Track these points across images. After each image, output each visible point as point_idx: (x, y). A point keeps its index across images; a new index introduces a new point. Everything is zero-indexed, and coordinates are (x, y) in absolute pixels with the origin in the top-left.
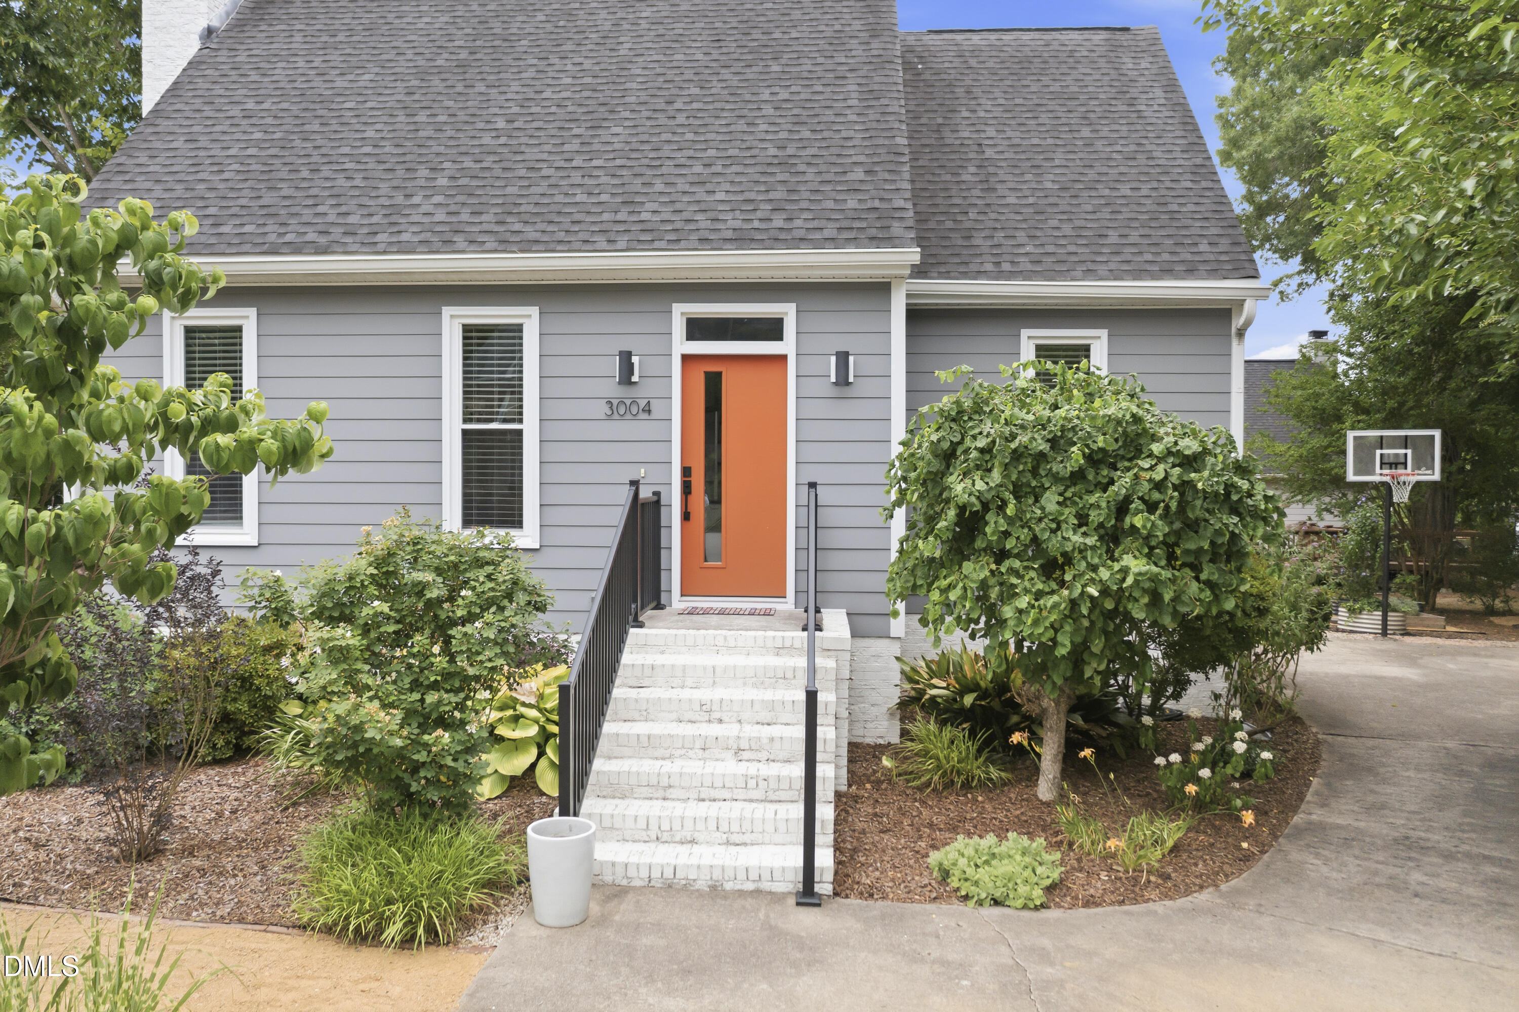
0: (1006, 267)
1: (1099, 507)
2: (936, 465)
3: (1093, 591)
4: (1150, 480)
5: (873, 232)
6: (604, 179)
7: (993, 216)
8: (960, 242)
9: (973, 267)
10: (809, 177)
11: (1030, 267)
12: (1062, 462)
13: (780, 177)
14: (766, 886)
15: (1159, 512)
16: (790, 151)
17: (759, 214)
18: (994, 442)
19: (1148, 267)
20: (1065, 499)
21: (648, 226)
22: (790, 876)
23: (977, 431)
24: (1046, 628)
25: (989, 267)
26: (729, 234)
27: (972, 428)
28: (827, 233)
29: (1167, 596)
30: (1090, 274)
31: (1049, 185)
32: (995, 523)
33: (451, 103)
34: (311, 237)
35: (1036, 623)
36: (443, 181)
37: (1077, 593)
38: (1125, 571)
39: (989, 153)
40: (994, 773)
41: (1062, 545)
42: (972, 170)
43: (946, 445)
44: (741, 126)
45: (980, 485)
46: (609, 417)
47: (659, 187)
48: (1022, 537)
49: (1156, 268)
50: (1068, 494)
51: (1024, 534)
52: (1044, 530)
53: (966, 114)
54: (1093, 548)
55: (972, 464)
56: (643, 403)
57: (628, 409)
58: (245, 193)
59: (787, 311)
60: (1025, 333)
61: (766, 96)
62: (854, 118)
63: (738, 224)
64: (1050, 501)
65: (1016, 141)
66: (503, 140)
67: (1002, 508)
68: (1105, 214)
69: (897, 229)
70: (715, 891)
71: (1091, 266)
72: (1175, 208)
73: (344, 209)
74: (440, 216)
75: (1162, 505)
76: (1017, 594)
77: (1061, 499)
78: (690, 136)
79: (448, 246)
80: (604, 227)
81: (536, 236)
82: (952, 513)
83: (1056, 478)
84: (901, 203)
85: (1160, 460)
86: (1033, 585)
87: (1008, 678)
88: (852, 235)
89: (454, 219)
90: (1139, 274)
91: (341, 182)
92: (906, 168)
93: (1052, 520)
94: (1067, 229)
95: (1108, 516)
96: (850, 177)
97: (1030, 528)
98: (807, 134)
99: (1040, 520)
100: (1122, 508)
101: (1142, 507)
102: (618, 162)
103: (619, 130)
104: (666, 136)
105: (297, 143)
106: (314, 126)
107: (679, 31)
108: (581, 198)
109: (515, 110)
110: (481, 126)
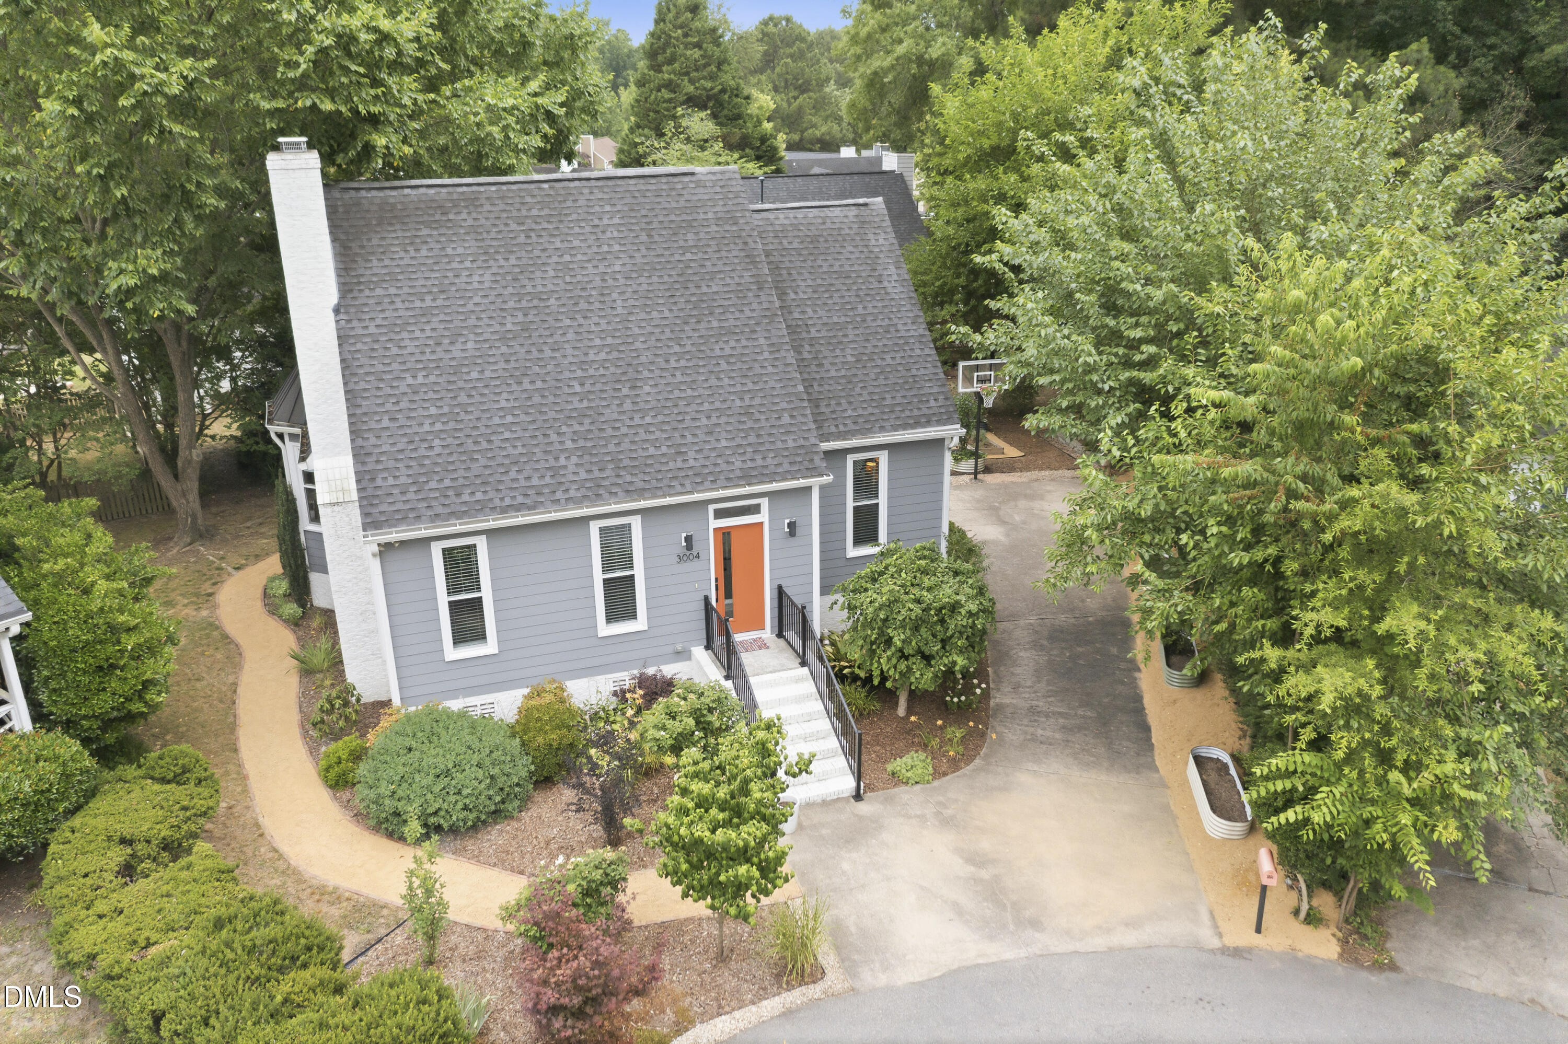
5: (806, 464)
7: (827, 387)
10: (763, 423)
11: (853, 427)
14: (841, 796)
19: (908, 421)
21: (696, 471)
22: (851, 792)
28: (786, 467)
30: (882, 429)
31: (850, 358)
33: (537, 369)
34: (520, 499)
36: (569, 444)
40: (877, 705)
44: (713, 381)
46: (680, 563)
47: (690, 438)
49: (912, 421)
53: (792, 297)
56: (696, 554)
57: (690, 558)
58: (457, 465)
59: (765, 503)
60: (849, 457)
61: (718, 351)
62: (771, 369)
63: (740, 464)
65: (825, 320)
66: (585, 403)
68: (882, 380)
71: (882, 423)
72: (914, 372)
73: (525, 474)
74: (583, 475)
78: (689, 392)
80: (674, 474)
81: (642, 485)
84: (814, 441)
88: (797, 467)
92: (808, 412)
94: (865, 395)
98: (751, 386)
103: (647, 389)
104: (677, 393)
105: (463, 416)
106: (463, 398)
107: (645, 287)
108: (652, 451)
109: (579, 373)
110: (566, 390)
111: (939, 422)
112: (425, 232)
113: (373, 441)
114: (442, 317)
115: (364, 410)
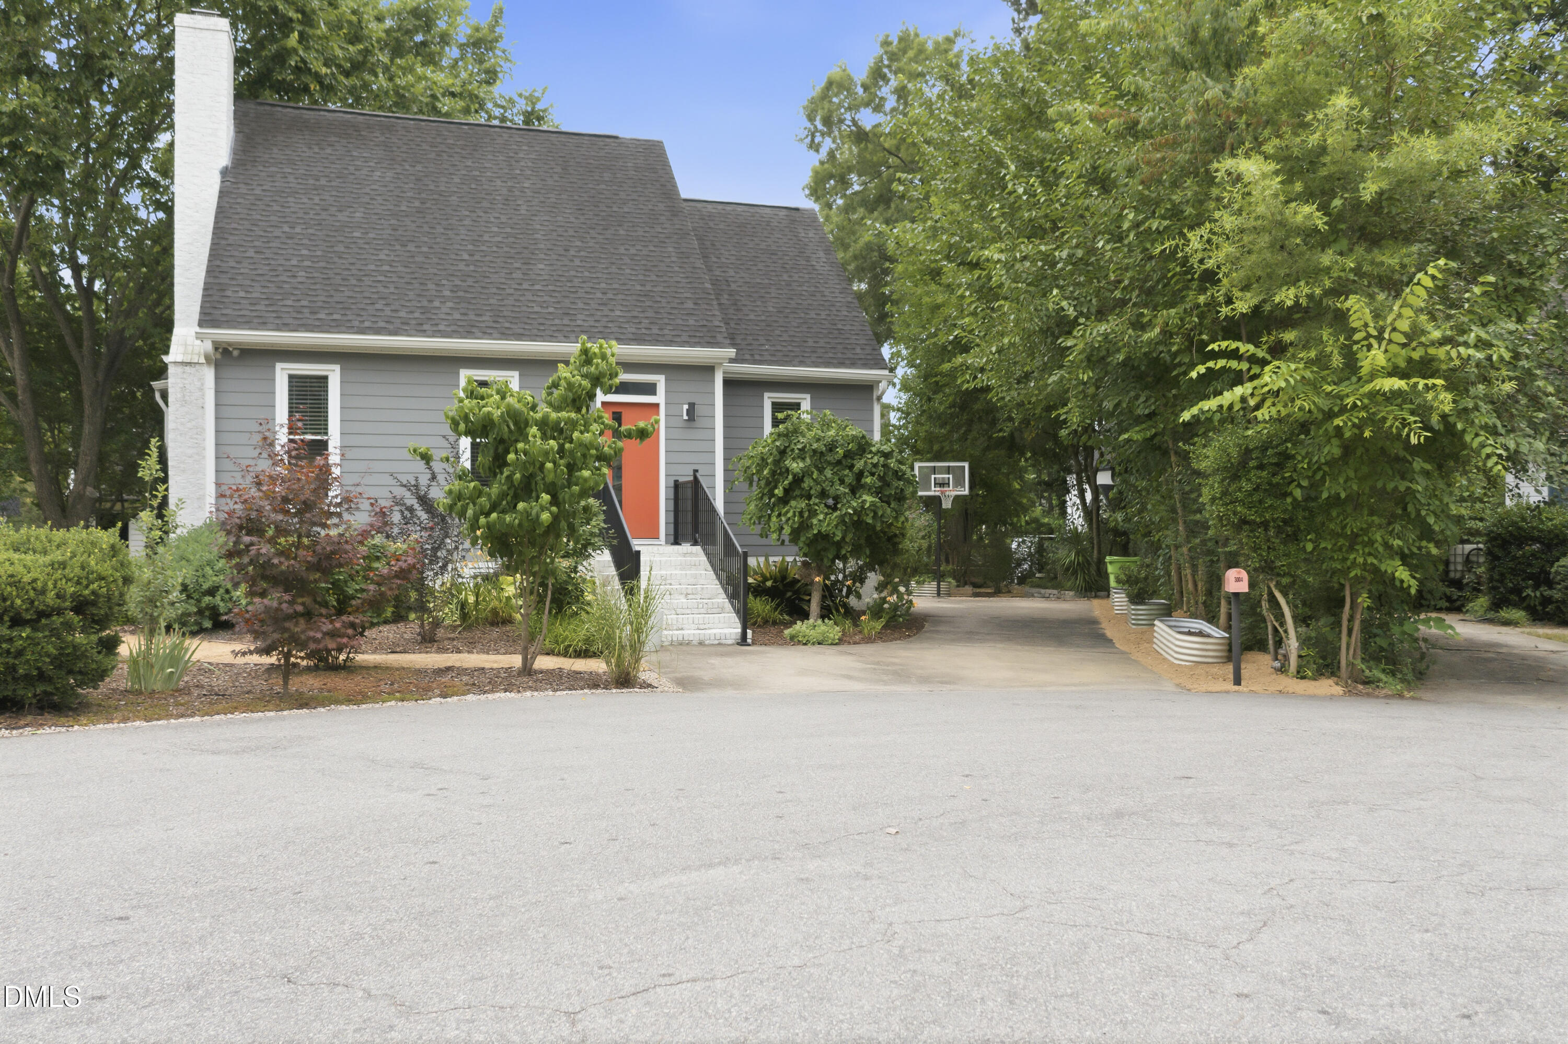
0: (757, 357)
1: (849, 475)
2: (778, 458)
3: (851, 511)
4: (871, 463)
5: (707, 339)
6: (546, 298)
7: (743, 326)
10: (664, 305)
11: (769, 358)
13: (648, 304)
14: (724, 642)
16: (648, 288)
17: (643, 325)
19: (832, 360)
20: (834, 472)
21: (585, 329)
22: (734, 637)
25: (748, 357)
26: (631, 336)
28: (683, 339)
29: (880, 513)
30: (802, 363)
31: (771, 309)
33: (426, 239)
34: (381, 324)
36: (447, 293)
37: (844, 512)
38: (864, 502)
39: (733, 286)
40: (787, 617)
41: (836, 492)
42: (726, 296)
44: (614, 269)
45: (801, 466)
47: (581, 305)
49: (835, 361)
50: (835, 470)
51: (819, 488)
53: (715, 260)
55: (796, 456)
58: (319, 292)
59: (660, 380)
60: (766, 395)
61: (622, 250)
62: (677, 269)
63: (633, 330)
64: (828, 473)
65: (747, 280)
66: (472, 268)
67: (811, 475)
68: (804, 328)
69: (720, 338)
70: (701, 643)
71: (802, 359)
72: (840, 327)
73: (393, 307)
74: (457, 316)
76: (818, 514)
77: (832, 472)
78: (587, 274)
79: (469, 334)
80: (558, 328)
81: (521, 331)
82: (790, 477)
83: (829, 463)
84: (717, 323)
85: (875, 454)
89: (466, 318)
90: (828, 364)
91: (381, 289)
92: (715, 303)
93: (830, 481)
94: (785, 337)
95: (852, 479)
96: (686, 306)
98: (654, 278)
99: (825, 481)
100: (860, 475)
101: (868, 475)
102: (551, 288)
103: (541, 266)
104: (573, 273)
105: (336, 260)
106: (340, 248)
107: (553, 200)
108: (537, 309)
109: (470, 247)
110: (454, 257)
111: (865, 366)
112: (333, 139)
113: (233, 264)
114: (334, 193)
115: (230, 242)
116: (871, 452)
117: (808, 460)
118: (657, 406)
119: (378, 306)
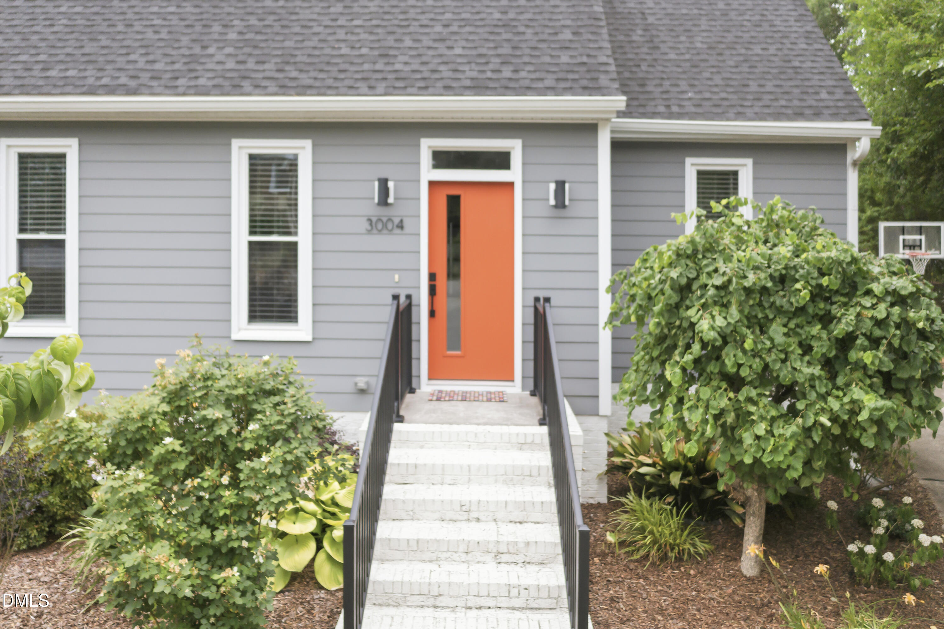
0: (675, 109)
1: (820, 339)
2: (675, 298)
3: (825, 419)
4: (872, 318)
5: (585, 83)
7: (660, 68)
8: (637, 89)
9: (649, 109)
10: (528, 37)
12: (784, 296)
13: (505, 36)
15: (882, 348)
16: (511, 16)
17: (491, 66)
18: (730, 281)
19: (784, 110)
20: (790, 329)
21: (402, 75)
23: (711, 268)
24: (785, 456)
25: (662, 109)
26: (468, 83)
27: (707, 266)
28: (547, 83)
29: (892, 425)
30: (740, 116)
32: (735, 356)
35: (775, 450)
36: (232, 36)
37: (810, 422)
39: (651, 20)
41: (793, 375)
42: (639, 32)
43: (684, 281)
45: (720, 322)
46: (369, 232)
48: (754, 366)
49: (790, 111)
50: (792, 325)
51: (757, 364)
52: (775, 361)
54: (819, 378)
55: (710, 301)
56: (397, 221)
57: (385, 226)
58: (69, 43)
60: (689, 161)
63: (474, 74)
64: (777, 332)
67: (740, 341)
68: (745, 68)
69: (605, 80)
71: (740, 110)
72: (797, 64)
73: (151, 58)
74: (231, 65)
75: (885, 342)
76: (753, 421)
77: (786, 330)
79: (235, 89)
80: (365, 75)
83: (780, 311)
84: (604, 59)
85: (880, 299)
86: (768, 412)
87: (705, 459)
88: (568, 84)
89: (241, 67)
90: (778, 116)
91: (150, 35)
92: (605, 31)
93: (781, 351)
95: (830, 349)
96: (561, 37)
97: (760, 357)
99: (770, 350)
101: (866, 343)
102: (374, 22)
108: (345, 51)
111: (835, 116)
116: (868, 292)
117: (734, 311)
118: (510, 185)
119: (132, 57)
